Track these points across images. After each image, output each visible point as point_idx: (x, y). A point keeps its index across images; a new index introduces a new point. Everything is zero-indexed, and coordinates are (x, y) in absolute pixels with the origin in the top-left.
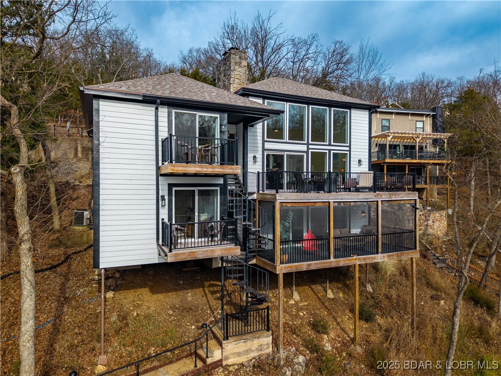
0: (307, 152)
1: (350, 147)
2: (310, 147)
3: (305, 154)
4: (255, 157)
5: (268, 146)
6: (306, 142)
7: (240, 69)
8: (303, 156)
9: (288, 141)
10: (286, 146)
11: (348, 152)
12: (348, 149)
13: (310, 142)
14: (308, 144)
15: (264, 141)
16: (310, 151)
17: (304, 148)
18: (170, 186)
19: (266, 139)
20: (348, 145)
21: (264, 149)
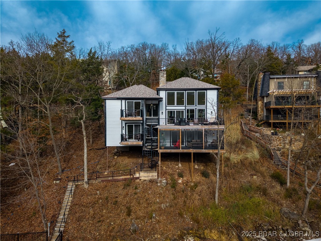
0: (185, 110)
1: (206, 106)
2: (186, 107)
3: (184, 110)
4: (162, 112)
5: (167, 108)
6: (184, 105)
7: (163, 78)
8: (183, 111)
9: (176, 106)
10: (176, 108)
11: (205, 109)
12: (206, 107)
13: (186, 105)
14: (185, 106)
15: (166, 106)
16: (186, 109)
17: (184, 108)
18: (126, 124)
19: (167, 105)
20: (206, 105)
21: (166, 109)
